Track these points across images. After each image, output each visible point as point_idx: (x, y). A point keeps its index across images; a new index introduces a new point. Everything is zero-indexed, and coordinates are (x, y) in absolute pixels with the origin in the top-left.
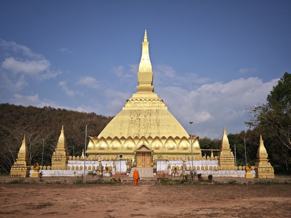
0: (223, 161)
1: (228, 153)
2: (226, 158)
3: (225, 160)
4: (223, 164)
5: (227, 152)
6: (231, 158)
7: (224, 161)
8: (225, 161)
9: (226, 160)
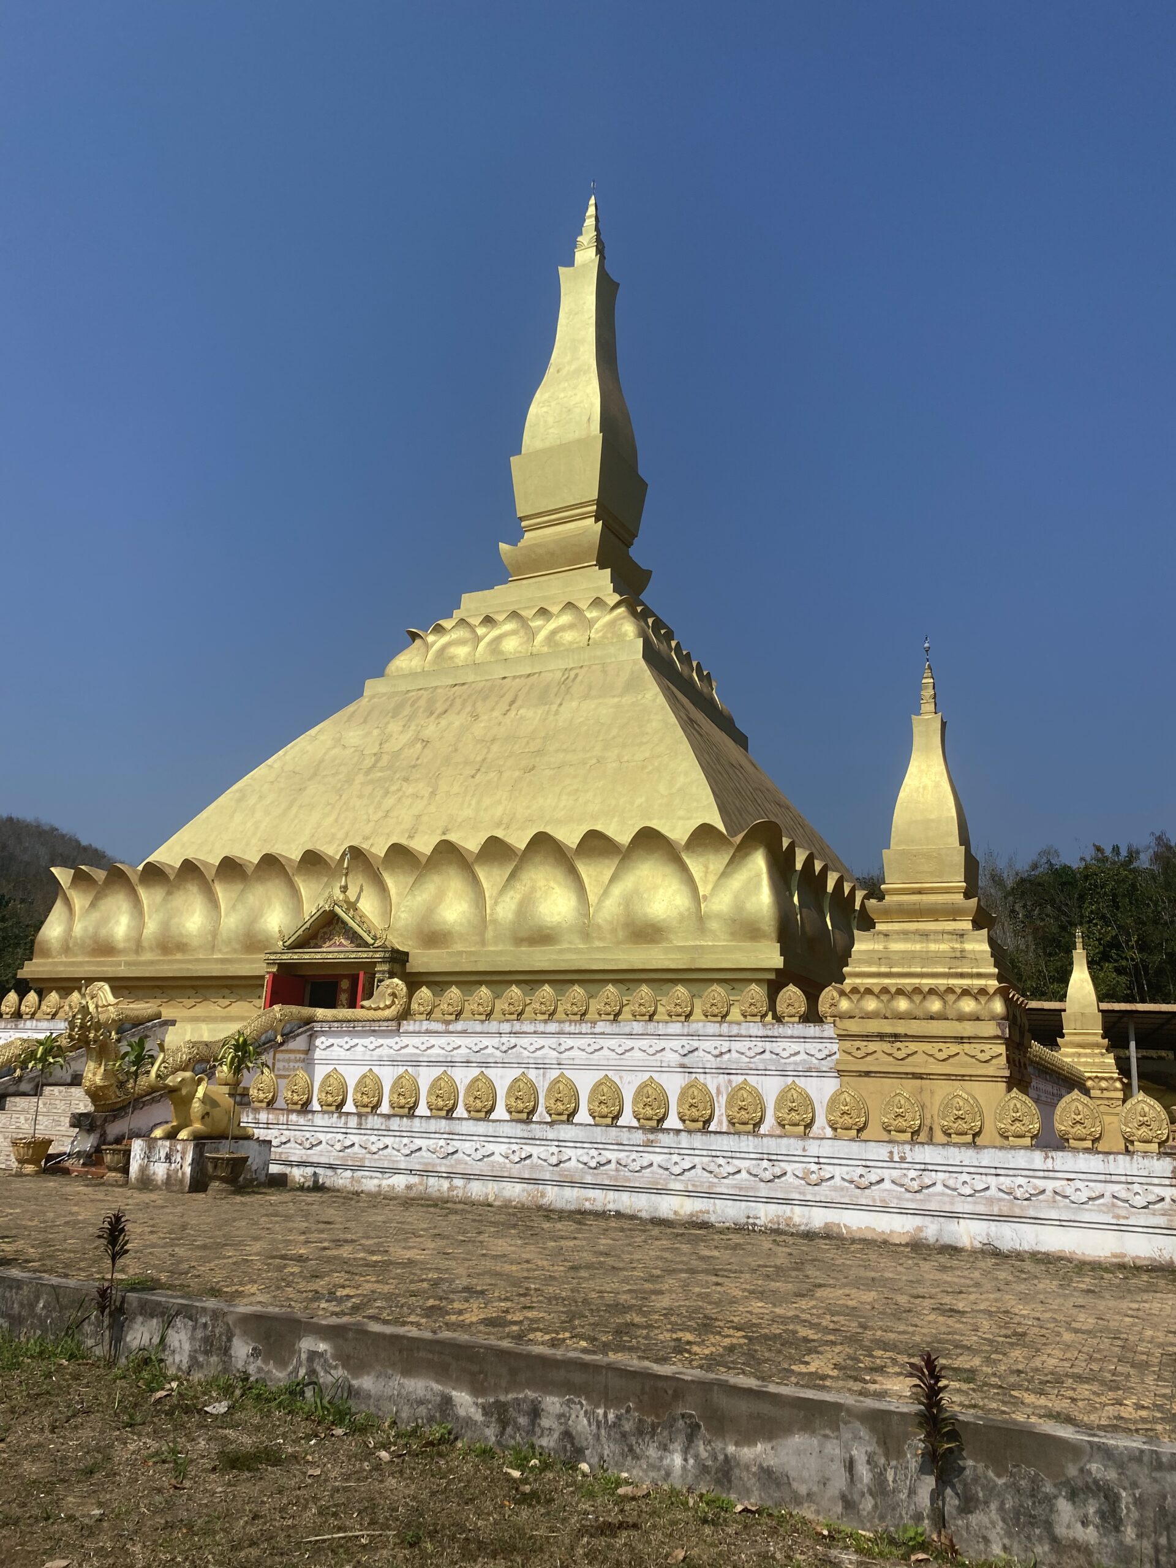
0: (867, 1037)
1: (933, 947)
2: (903, 1004)
3: (887, 1027)
4: (867, 1074)
5: (925, 935)
6: (968, 1005)
7: (881, 1037)
8: (896, 1037)
9: (901, 1028)
